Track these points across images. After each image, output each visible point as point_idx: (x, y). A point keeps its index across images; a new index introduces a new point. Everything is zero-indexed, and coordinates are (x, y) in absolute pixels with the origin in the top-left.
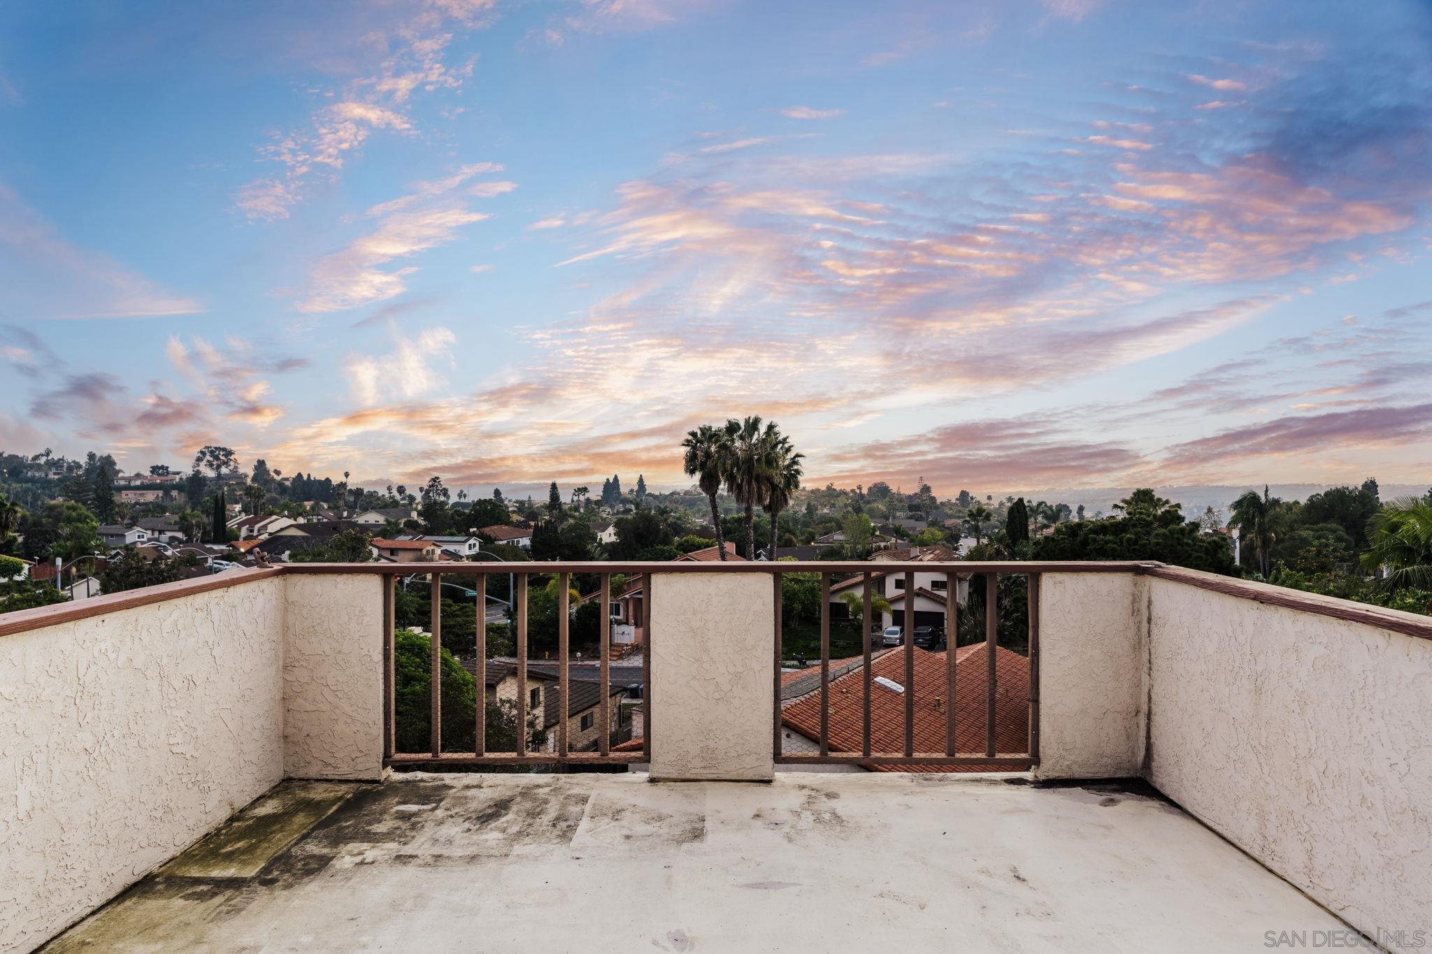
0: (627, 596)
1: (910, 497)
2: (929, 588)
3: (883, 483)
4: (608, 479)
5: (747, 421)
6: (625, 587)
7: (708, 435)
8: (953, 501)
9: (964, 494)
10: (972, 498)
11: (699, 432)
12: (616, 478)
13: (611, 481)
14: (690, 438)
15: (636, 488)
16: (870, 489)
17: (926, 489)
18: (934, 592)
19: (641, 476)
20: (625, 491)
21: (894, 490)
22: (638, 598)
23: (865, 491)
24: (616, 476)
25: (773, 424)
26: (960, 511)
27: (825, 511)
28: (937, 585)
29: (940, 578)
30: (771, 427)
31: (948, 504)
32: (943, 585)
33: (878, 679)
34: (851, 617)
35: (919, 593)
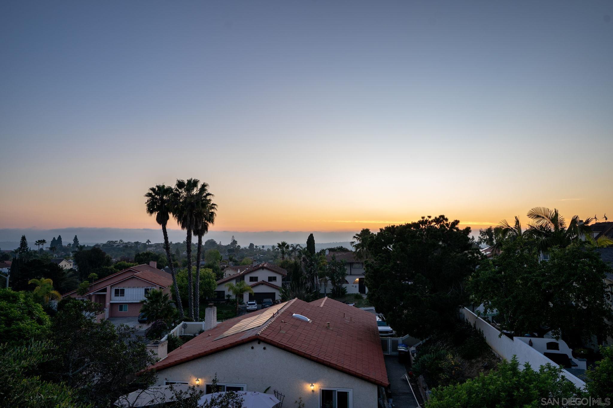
0: (91, 294)
1: (226, 247)
2: (267, 281)
3: (212, 240)
4: (54, 238)
5: (189, 181)
6: (88, 289)
7: (161, 190)
8: (247, 248)
9: (252, 245)
10: (256, 247)
11: (157, 189)
12: (60, 238)
13: (56, 239)
14: (151, 192)
15: (72, 242)
16: (206, 243)
17: (235, 242)
18: (269, 282)
19: (76, 236)
20: (65, 245)
21: (218, 243)
22: (98, 294)
24: (60, 236)
25: (205, 184)
26: (251, 253)
27: (184, 253)
28: (270, 279)
29: (273, 275)
30: (204, 186)
31: (245, 250)
32: (274, 279)
33: (294, 315)
34: (226, 298)
35: (263, 283)
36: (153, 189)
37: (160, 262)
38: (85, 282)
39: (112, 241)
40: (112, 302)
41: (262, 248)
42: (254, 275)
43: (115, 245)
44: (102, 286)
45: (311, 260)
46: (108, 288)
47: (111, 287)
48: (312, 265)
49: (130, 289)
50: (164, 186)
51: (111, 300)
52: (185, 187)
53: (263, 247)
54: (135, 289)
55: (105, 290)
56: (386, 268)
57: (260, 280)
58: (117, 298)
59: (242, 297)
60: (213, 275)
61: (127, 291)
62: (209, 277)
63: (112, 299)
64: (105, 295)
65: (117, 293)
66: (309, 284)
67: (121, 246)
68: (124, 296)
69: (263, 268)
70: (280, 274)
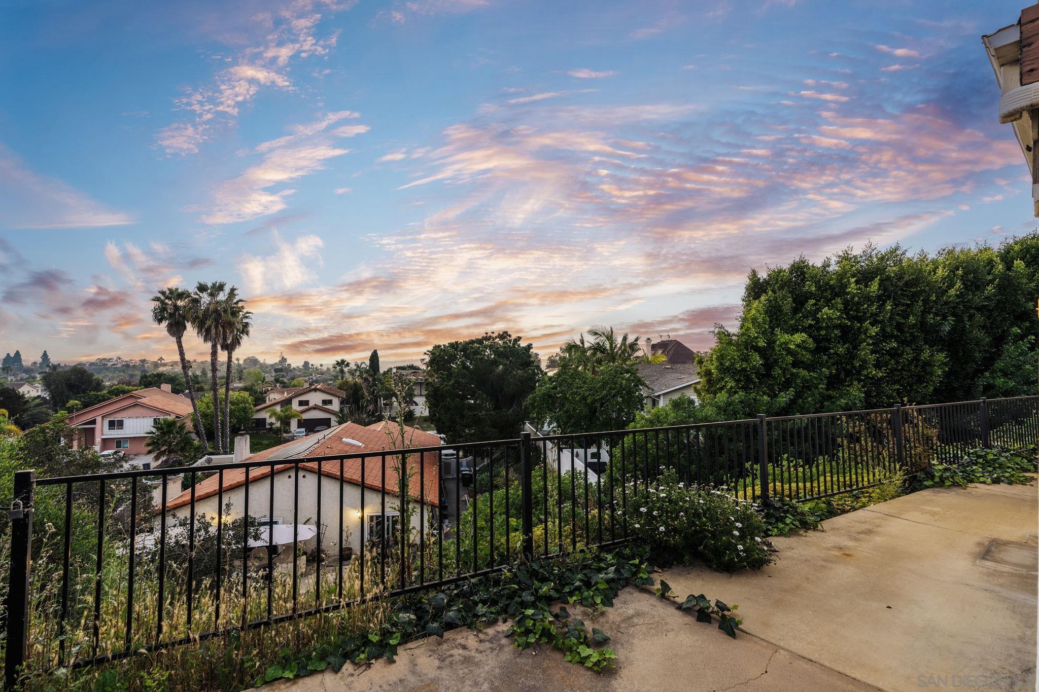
1: (272, 365)
2: (320, 405)
3: (253, 357)
4: (8, 355)
8: (301, 367)
9: (306, 363)
10: (312, 365)
12: (18, 353)
13: (12, 355)
14: (159, 295)
15: (39, 360)
16: (245, 361)
17: (284, 360)
18: (323, 406)
19: (45, 352)
20: (27, 364)
21: (262, 361)
22: (82, 428)
23: (241, 362)
24: (18, 352)
25: (235, 288)
26: (305, 373)
28: (325, 402)
29: (328, 397)
30: (233, 290)
31: (298, 369)
32: (330, 402)
33: (344, 439)
34: (268, 427)
35: (315, 408)
36: (163, 293)
37: (178, 385)
38: (62, 413)
39: (105, 359)
40: (104, 437)
41: (319, 367)
42: (304, 398)
43: (110, 364)
44: (89, 417)
45: (374, 380)
46: (99, 419)
47: (103, 418)
48: (376, 385)
49: (131, 420)
50: (177, 289)
51: (102, 434)
52: (209, 291)
53: (321, 365)
54: (139, 420)
55: (94, 422)
56: (447, 386)
57: (311, 404)
58: (112, 432)
59: (288, 424)
60: (250, 399)
61: (127, 422)
62: (244, 401)
63: (104, 433)
64: (93, 429)
65: (112, 425)
66: (371, 407)
67: (119, 365)
68: (122, 429)
69: (316, 390)
70: (336, 396)
